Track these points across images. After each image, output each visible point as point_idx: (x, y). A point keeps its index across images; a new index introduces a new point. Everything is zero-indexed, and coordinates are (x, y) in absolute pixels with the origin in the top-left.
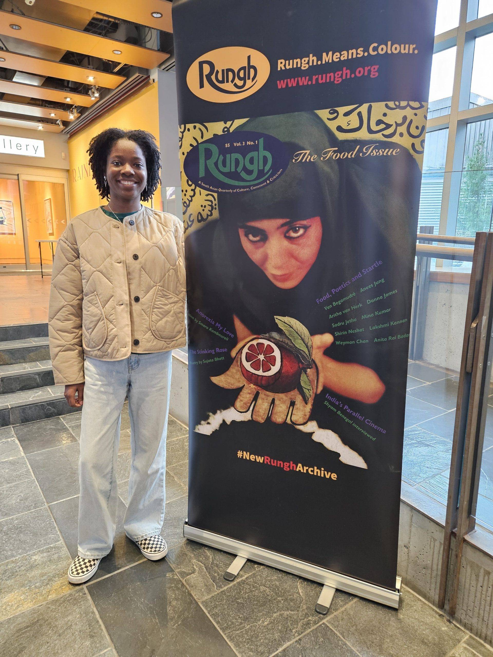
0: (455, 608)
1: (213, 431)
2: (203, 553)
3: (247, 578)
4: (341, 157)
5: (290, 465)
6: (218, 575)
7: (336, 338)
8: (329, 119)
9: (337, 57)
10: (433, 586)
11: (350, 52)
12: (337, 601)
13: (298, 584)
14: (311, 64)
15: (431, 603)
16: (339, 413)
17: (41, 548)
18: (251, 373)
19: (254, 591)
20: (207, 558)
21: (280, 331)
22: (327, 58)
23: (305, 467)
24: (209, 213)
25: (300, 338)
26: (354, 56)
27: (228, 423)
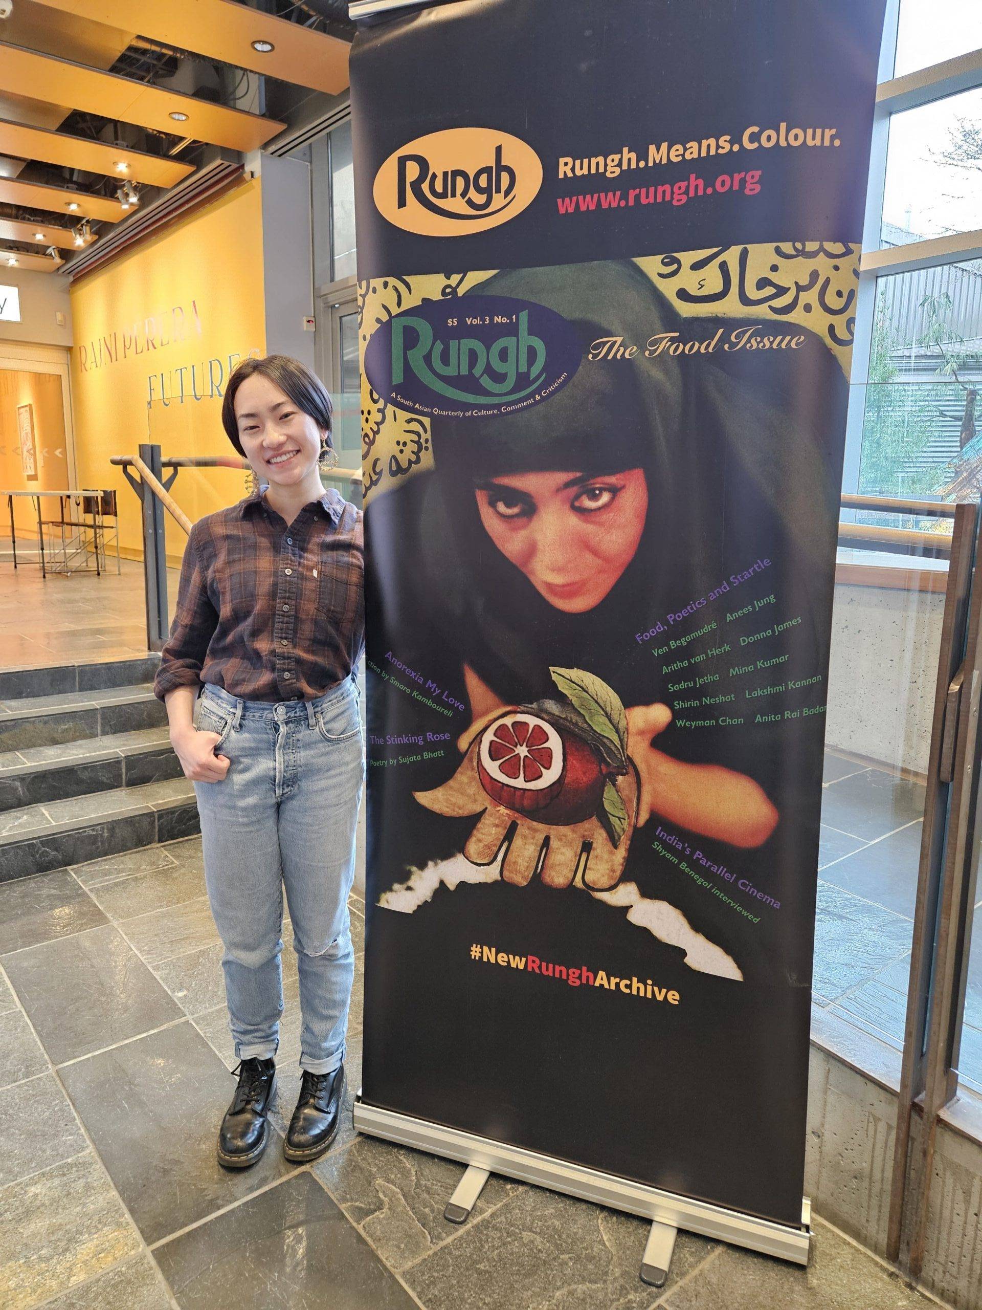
0: (922, 1259)
1: (420, 903)
2: (397, 1163)
3: (492, 1215)
4: (687, 352)
5: (580, 975)
6: (432, 1211)
7: (676, 714)
8: (661, 275)
9: (677, 153)
10: (874, 1213)
11: (705, 143)
12: (682, 1255)
13: (600, 1221)
14: (625, 167)
15: (871, 1250)
16: (683, 866)
17: (47, 1166)
18: (500, 784)
19: (510, 1243)
20: (405, 1173)
21: (561, 698)
22: (657, 155)
23: (612, 978)
24: (413, 458)
25: (603, 713)
26: (712, 152)
27: (452, 887)
